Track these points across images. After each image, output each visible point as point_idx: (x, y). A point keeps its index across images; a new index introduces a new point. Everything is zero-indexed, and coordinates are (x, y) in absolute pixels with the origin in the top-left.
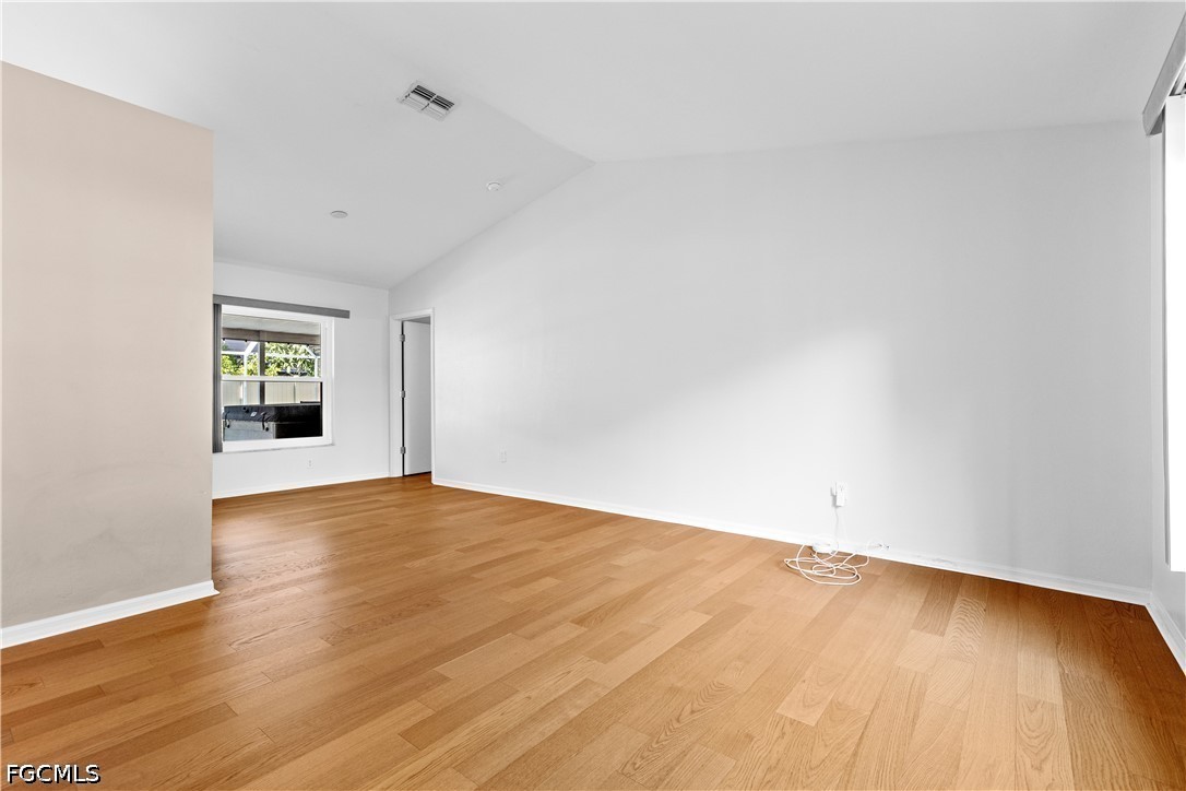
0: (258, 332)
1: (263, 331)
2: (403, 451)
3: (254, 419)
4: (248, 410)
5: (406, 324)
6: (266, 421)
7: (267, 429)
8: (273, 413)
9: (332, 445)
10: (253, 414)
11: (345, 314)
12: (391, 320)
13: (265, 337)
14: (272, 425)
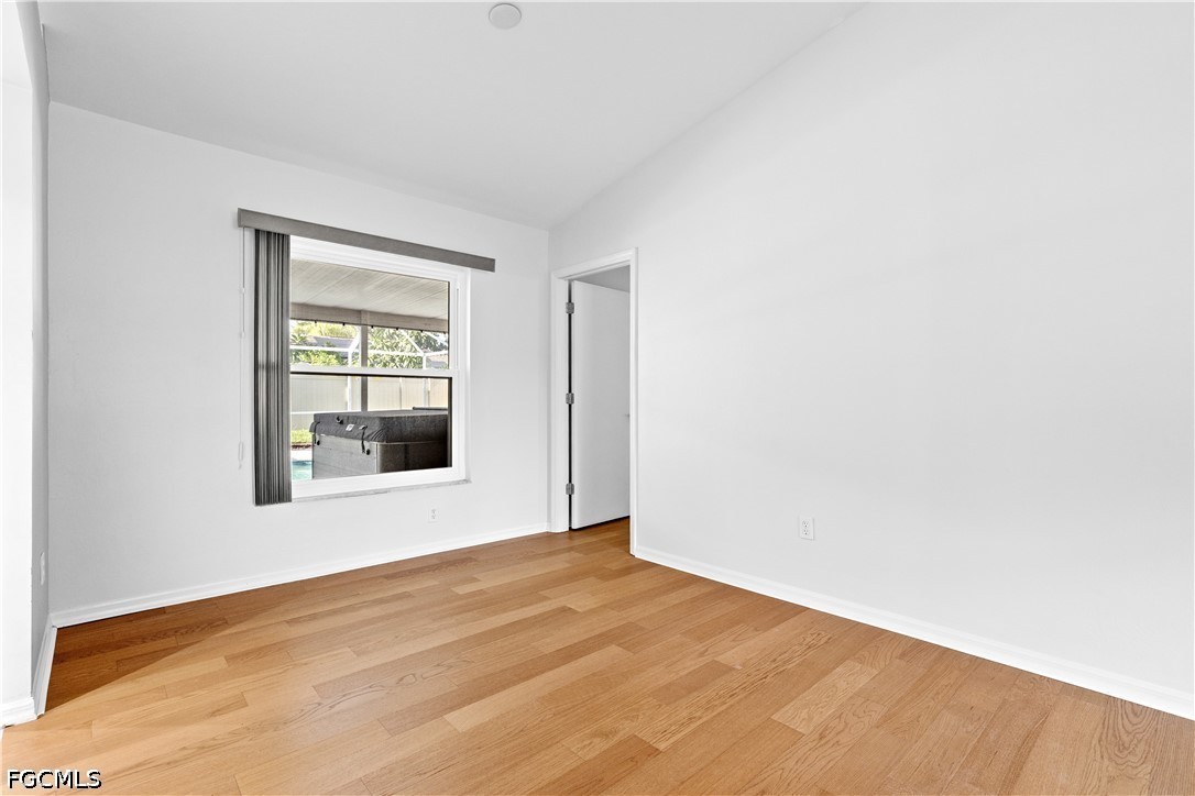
0: (359, 312)
1: (366, 312)
2: (570, 489)
3: (348, 436)
4: (342, 420)
5: (577, 286)
6: (368, 439)
7: (368, 452)
8: (376, 427)
9: (466, 481)
10: (349, 428)
11: (487, 264)
12: (553, 276)
13: (368, 319)
14: (375, 447)
